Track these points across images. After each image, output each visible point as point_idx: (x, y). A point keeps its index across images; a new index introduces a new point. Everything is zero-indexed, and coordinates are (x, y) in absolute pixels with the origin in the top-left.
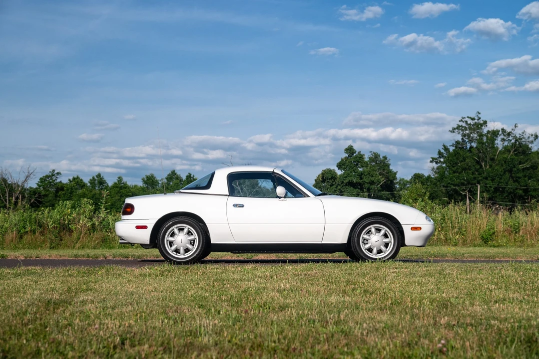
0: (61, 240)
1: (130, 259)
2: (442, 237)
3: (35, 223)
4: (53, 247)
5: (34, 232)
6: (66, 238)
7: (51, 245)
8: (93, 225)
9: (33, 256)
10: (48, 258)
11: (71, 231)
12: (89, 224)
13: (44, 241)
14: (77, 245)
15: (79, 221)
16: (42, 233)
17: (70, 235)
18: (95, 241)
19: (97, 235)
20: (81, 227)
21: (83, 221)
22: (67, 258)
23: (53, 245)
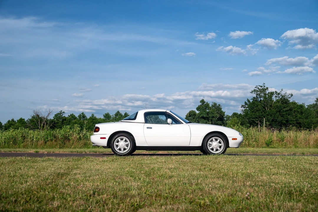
0: (65, 144)
1: (97, 153)
2: (247, 143)
3: (52, 136)
4: (61, 148)
5: (52, 140)
6: (67, 143)
7: (60, 146)
8: (80, 137)
9: (51, 151)
10: (58, 153)
11: (69, 140)
12: (78, 137)
13: (57, 145)
14: (72, 147)
15: (73, 135)
16: (56, 141)
17: (69, 142)
18: (81, 145)
19: (82, 142)
20: (74, 138)
21: (75, 135)
22: (67, 153)
23: (61, 146)
